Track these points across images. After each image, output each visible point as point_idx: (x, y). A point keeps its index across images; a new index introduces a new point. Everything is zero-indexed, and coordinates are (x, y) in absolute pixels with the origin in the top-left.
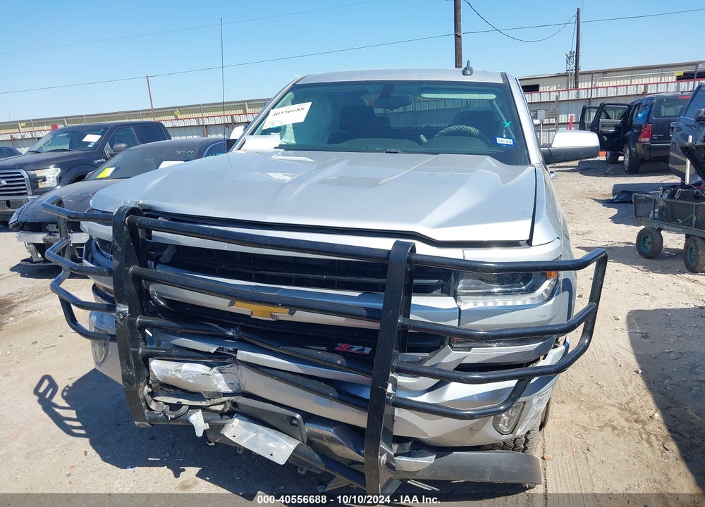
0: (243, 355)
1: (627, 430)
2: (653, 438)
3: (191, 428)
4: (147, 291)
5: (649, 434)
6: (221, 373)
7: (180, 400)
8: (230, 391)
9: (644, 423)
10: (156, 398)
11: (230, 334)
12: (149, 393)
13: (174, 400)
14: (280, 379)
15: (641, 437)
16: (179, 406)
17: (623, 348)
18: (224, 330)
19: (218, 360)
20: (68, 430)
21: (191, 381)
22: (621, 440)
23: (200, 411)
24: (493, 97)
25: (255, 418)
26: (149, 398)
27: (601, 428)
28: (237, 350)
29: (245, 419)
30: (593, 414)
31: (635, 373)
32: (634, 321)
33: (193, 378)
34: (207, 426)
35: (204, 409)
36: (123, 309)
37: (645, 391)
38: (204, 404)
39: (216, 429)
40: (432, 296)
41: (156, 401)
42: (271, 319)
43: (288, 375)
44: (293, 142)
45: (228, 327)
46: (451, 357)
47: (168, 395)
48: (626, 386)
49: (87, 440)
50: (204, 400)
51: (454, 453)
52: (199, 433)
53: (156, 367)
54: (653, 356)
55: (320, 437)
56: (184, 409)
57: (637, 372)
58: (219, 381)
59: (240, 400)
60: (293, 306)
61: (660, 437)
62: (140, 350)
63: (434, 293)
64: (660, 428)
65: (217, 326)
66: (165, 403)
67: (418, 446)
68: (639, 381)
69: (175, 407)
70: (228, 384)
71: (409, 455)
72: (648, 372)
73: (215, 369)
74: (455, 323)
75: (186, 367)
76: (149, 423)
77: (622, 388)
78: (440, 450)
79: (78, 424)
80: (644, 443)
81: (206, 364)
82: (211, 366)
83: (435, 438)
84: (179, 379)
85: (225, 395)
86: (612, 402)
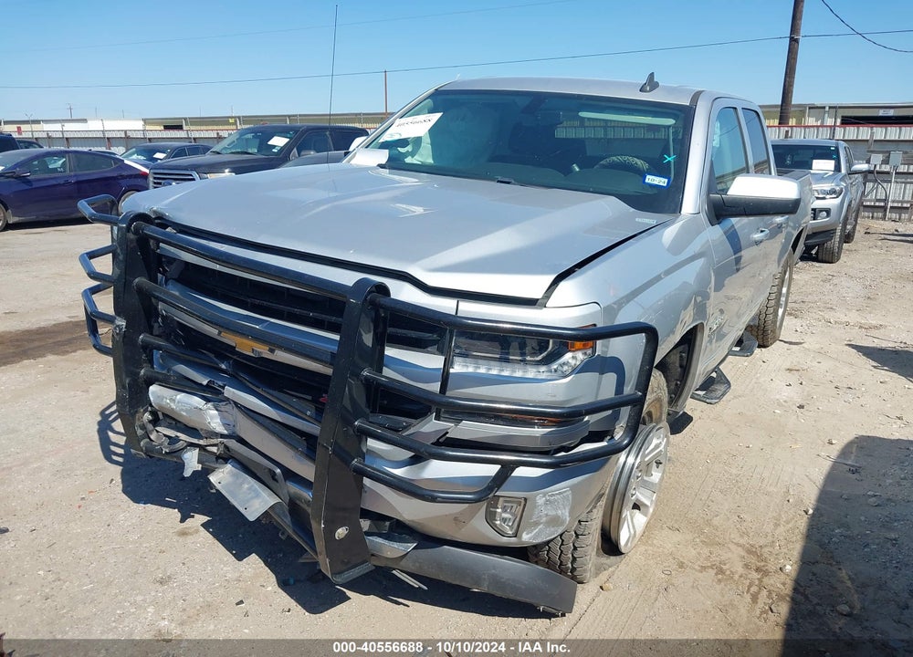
0: (229, 392)
1: (736, 577)
2: (765, 593)
3: (181, 466)
4: (156, 309)
5: (761, 587)
6: (217, 410)
7: (179, 434)
8: (226, 432)
9: (766, 573)
10: (158, 428)
11: (223, 367)
12: (150, 422)
13: (172, 433)
14: (261, 425)
15: (749, 589)
16: (176, 440)
17: (811, 480)
18: (218, 361)
19: (211, 394)
20: (108, 455)
21: (184, 414)
22: (718, 587)
23: (197, 450)
24: (671, 122)
25: (246, 468)
26: (150, 427)
27: (703, 568)
28: (225, 385)
29: (238, 466)
30: (706, 551)
31: (804, 513)
32: (854, 450)
33: (186, 411)
34: (199, 467)
35: (202, 448)
36: (120, 323)
37: (800, 536)
38: (201, 442)
39: (206, 471)
40: (428, 352)
41: (157, 432)
42: (252, 355)
43: (269, 421)
44: (430, 161)
45: (223, 358)
46: (431, 426)
47: (170, 426)
48: (777, 525)
49: (119, 469)
50: (200, 437)
51: (445, 547)
52: (187, 473)
53: (153, 393)
54: (844, 496)
55: (300, 498)
56: (179, 445)
57: (806, 512)
58: (213, 419)
59: (232, 444)
60: (274, 344)
61: (774, 595)
62: (142, 372)
63: (429, 349)
64: (784, 584)
65: (212, 356)
66: (165, 435)
67: (399, 529)
68: (802, 524)
69: (173, 440)
70: (224, 424)
71: (388, 537)
72: (822, 515)
73: (210, 405)
74: (435, 387)
75: (181, 396)
76: (145, 454)
77: (768, 528)
78: (428, 540)
79: (121, 451)
80: (748, 598)
81: (203, 398)
82: (207, 400)
83: (413, 521)
84: (173, 409)
85: (222, 436)
86: (741, 541)
